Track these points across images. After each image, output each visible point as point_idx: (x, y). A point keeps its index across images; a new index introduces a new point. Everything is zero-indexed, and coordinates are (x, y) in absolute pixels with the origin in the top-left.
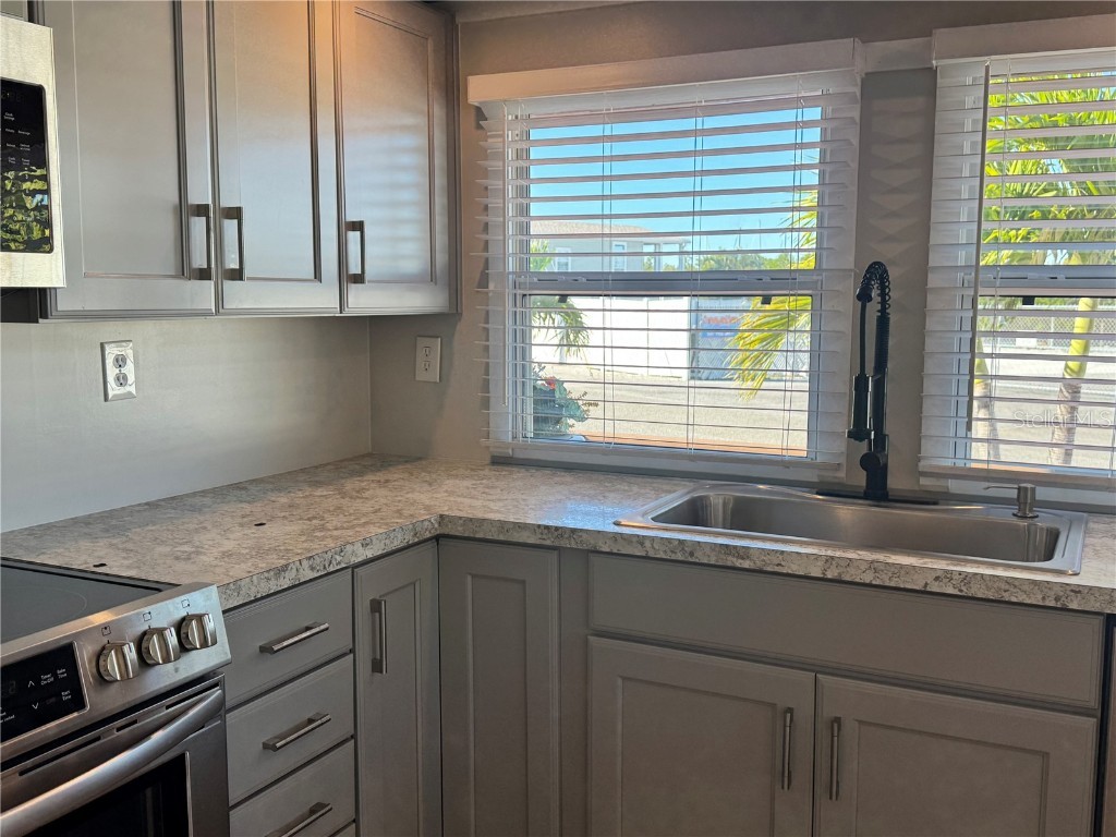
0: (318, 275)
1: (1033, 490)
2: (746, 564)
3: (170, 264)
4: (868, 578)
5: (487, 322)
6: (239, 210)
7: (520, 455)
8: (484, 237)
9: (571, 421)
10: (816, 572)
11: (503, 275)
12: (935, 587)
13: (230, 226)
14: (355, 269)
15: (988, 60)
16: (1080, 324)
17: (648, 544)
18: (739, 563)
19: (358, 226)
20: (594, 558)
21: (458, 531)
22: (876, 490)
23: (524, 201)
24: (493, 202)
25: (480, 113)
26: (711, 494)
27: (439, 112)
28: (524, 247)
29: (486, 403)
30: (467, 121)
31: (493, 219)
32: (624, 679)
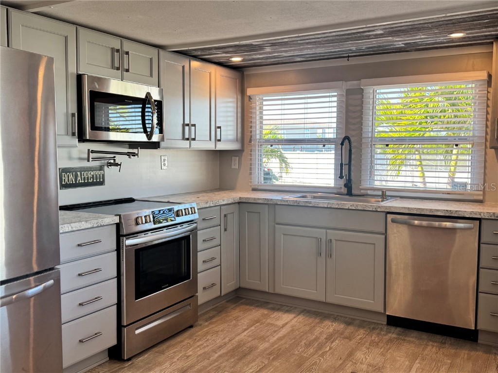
0: (210, 140)
1: (385, 192)
2: (311, 205)
3: (180, 137)
4: (337, 207)
5: (251, 152)
6: (195, 125)
7: (260, 188)
8: (251, 129)
9: (274, 181)
10: (326, 206)
11: (256, 139)
12: (350, 208)
13: (193, 128)
14: (218, 138)
15: (374, 87)
16: (454, 157)
17: (289, 202)
18: (309, 205)
19: (220, 127)
20: (276, 206)
21: (244, 201)
22: (350, 193)
23: (262, 120)
24: (253, 120)
25: (250, 98)
26: (308, 195)
27: (239, 97)
28: (261, 133)
29: (251, 174)
30: (246, 99)
31: (253, 125)
32: (284, 234)
